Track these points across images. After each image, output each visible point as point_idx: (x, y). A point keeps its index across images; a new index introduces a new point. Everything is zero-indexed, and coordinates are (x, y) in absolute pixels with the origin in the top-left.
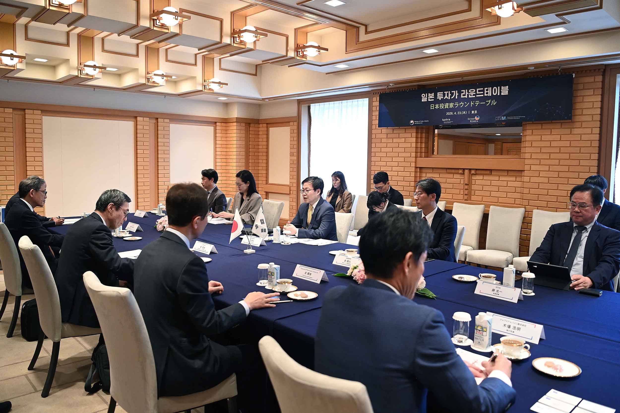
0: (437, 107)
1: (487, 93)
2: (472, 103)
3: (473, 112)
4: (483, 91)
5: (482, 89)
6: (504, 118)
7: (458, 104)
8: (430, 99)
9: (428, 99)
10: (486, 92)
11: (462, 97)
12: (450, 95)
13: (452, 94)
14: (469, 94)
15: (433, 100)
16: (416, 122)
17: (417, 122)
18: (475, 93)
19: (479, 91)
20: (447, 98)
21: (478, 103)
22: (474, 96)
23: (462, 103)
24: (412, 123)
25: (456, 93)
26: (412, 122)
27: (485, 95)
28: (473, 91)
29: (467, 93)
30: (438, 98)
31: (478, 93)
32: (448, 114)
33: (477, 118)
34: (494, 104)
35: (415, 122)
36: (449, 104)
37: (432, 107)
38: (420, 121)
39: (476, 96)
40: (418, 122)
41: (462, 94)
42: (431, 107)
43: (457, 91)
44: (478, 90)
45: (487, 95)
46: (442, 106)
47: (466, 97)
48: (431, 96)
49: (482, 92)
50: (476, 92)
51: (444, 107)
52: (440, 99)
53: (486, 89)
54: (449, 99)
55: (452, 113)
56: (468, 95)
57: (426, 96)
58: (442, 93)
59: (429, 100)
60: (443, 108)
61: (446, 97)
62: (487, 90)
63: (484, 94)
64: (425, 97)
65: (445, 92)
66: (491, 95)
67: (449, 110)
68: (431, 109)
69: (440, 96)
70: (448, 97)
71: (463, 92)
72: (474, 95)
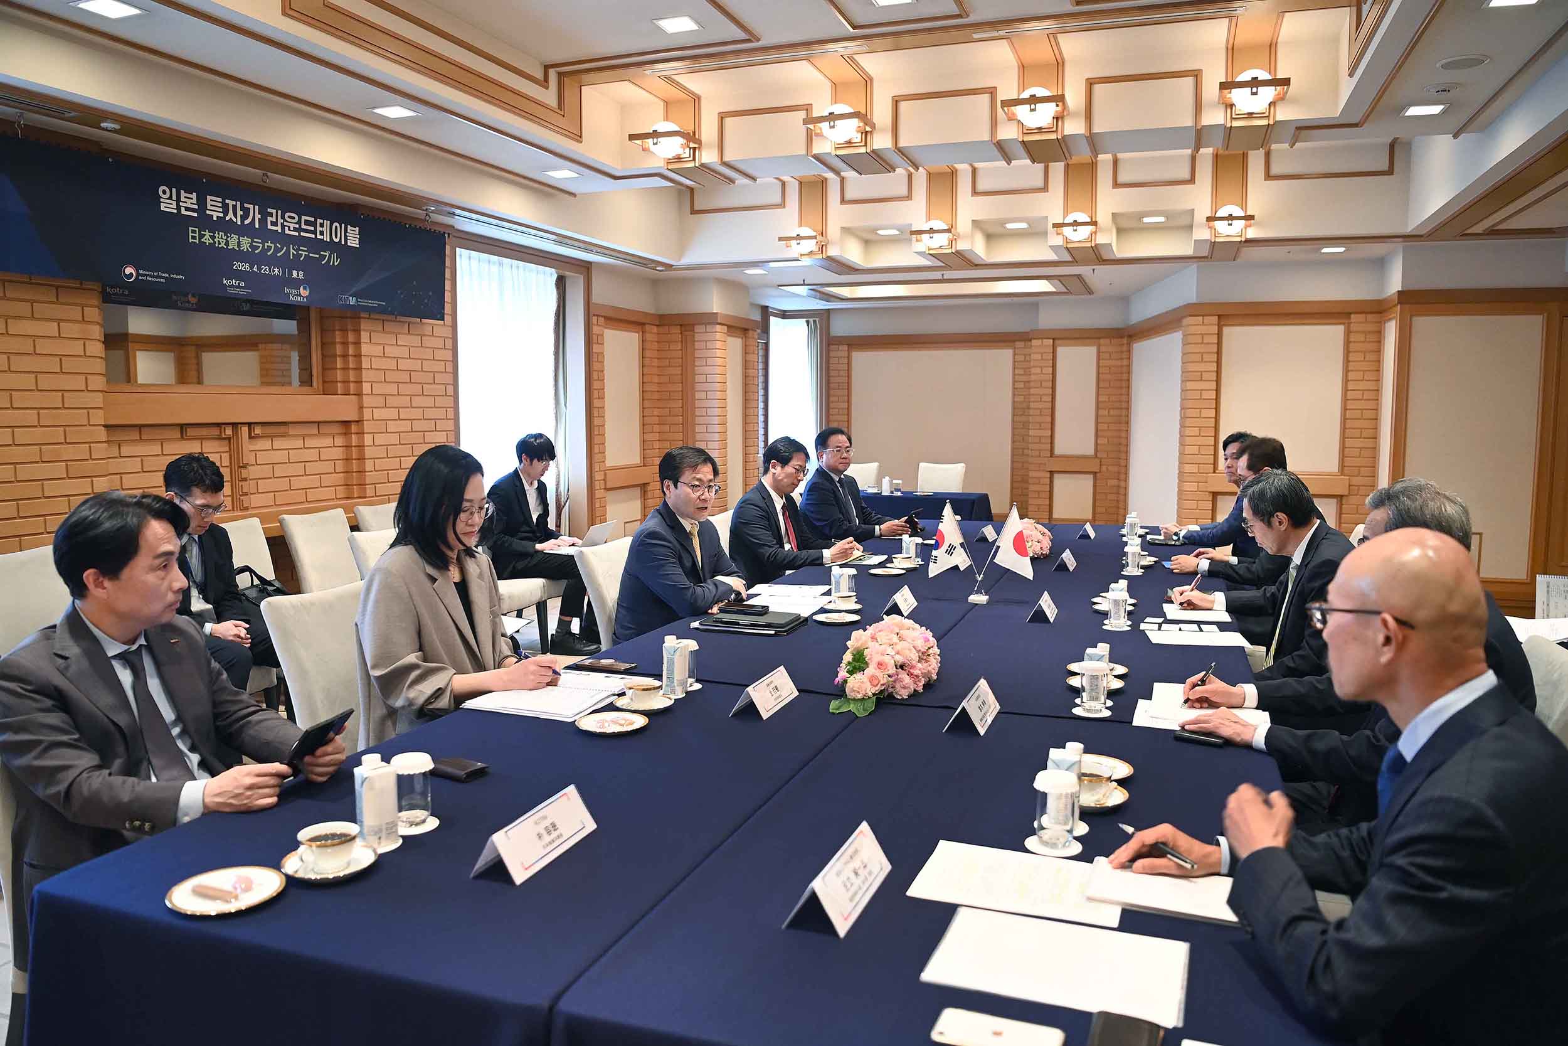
0: (207, 239)
1: (322, 233)
2: (294, 249)
3: (295, 273)
4: (314, 224)
5: (313, 219)
6: (352, 301)
7: (261, 245)
8: (187, 209)
9: (179, 208)
10: (319, 229)
11: (270, 227)
12: (240, 213)
13: (246, 212)
14: (285, 224)
15: (195, 215)
16: (143, 275)
17: (149, 273)
18: (297, 226)
19: (307, 223)
20: (234, 220)
21: (304, 253)
22: (297, 234)
23: (269, 244)
24: (131, 274)
25: (255, 212)
26: (129, 270)
27: (319, 237)
28: (294, 218)
29: (280, 221)
30: (208, 212)
31: (303, 226)
32: (237, 265)
33: (304, 292)
34: (336, 264)
35: (141, 272)
36: (239, 239)
37: (193, 235)
38: (156, 274)
39: (299, 234)
40: (150, 276)
41: (269, 219)
42: (191, 234)
43: (257, 207)
44: (304, 218)
45: (321, 237)
46: (220, 239)
47: (279, 229)
48: (190, 201)
49: (313, 229)
50: (299, 222)
51: (227, 244)
52: (215, 219)
53: (319, 221)
54: (239, 223)
55: (247, 266)
56: (283, 226)
57: (174, 197)
58: (220, 200)
59: (184, 212)
60: (223, 245)
61: (230, 216)
62: (322, 225)
63: (314, 232)
64: (170, 198)
65: (227, 201)
66: (328, 240)
67: (240, 256)
68: (190, 240)
69: (214, 207)
70: (236, 217)
71: (271, 215)
72: (295, 230)
